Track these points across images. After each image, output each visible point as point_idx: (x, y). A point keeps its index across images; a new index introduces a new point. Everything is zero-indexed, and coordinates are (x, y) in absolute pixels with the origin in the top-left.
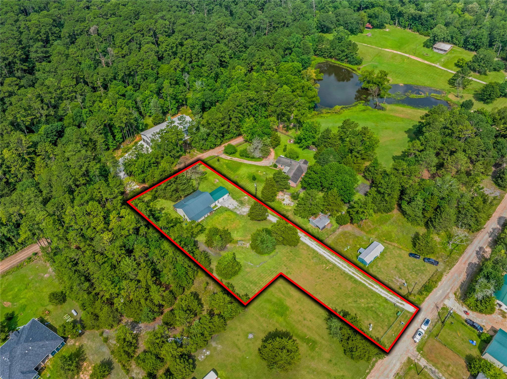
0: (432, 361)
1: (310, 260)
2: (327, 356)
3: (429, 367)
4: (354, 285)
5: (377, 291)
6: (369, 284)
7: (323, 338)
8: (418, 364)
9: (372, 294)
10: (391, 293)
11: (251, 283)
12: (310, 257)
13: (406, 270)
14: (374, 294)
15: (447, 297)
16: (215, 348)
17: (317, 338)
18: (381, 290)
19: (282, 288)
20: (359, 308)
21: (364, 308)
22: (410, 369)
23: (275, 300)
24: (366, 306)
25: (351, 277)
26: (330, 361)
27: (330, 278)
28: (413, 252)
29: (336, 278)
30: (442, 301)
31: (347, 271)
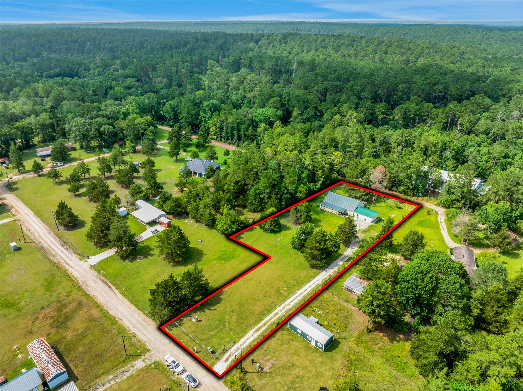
0: (139, 375)
1: (291, 278)
3: (132, 369)
4: (257, 312)
5: (249, 334)
8: (139, 358)
9: (244, 328)
12: (296, 278)
14: (244, 332)
18: (252, 339)
22: (136, 350)
24: (227, 320)
25: (269, 311)
29: (267, 298)
31: (280, 308)
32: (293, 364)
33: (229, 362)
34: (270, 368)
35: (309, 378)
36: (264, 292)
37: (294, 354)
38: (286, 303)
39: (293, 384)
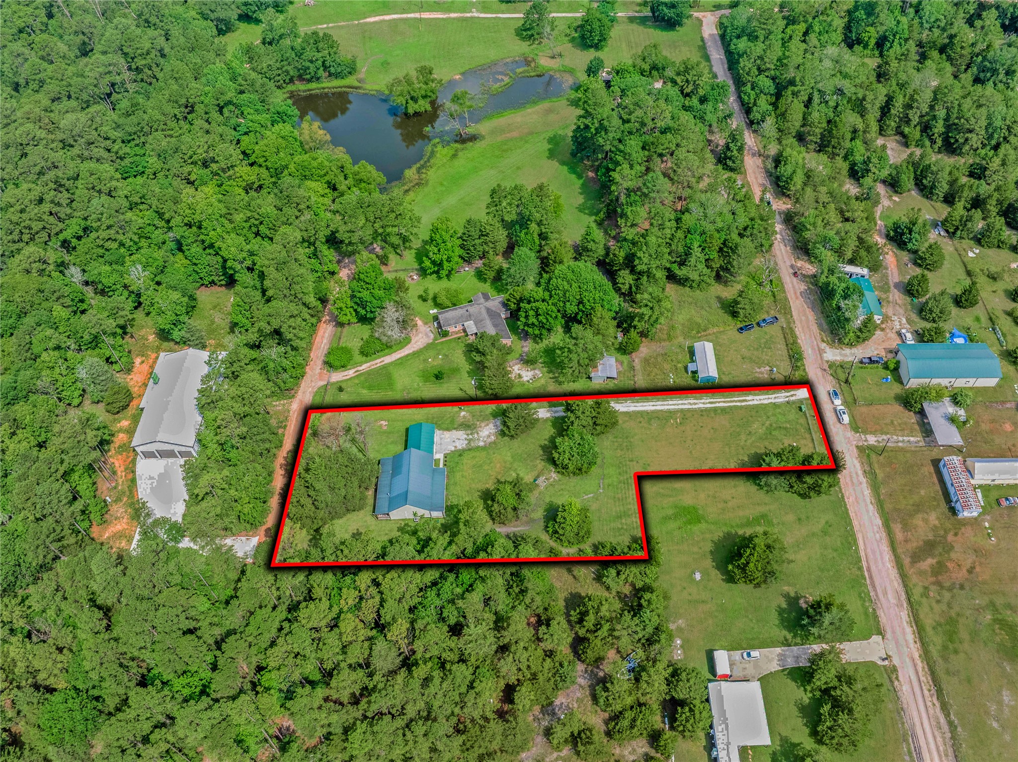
0: (876, 431)
1: (650, 429)
2: (791, 518)
3: (880, 439)
4: (727, 416)
5: (756, 402)
6: (739, 401)
7: (766, 504)
8: (869, 445)
9: (755, 411)
10: (770, 392)
11: (620, 517)
12: (645, 425)
13: (755, 353)
14: (756, 408)
15: (821, 352)
16: (679, 629)
17: (763, 509)
18: (758, 397)
19: (661, 491)
20: (761, 438)
21: (765, 434)
22: (868, 456)
23: (670, 512)
24: (764, 428)
25: (715, 410)
26: (799, 519)
27: (696, 431)
28: (740, 325)
29: (700, 424)
30: (821, 358)
31: (701, 406)
32: (743, 359)
33: (792, 393)
34: (764, 367)
37: (734, 365)
38: (690, 407)
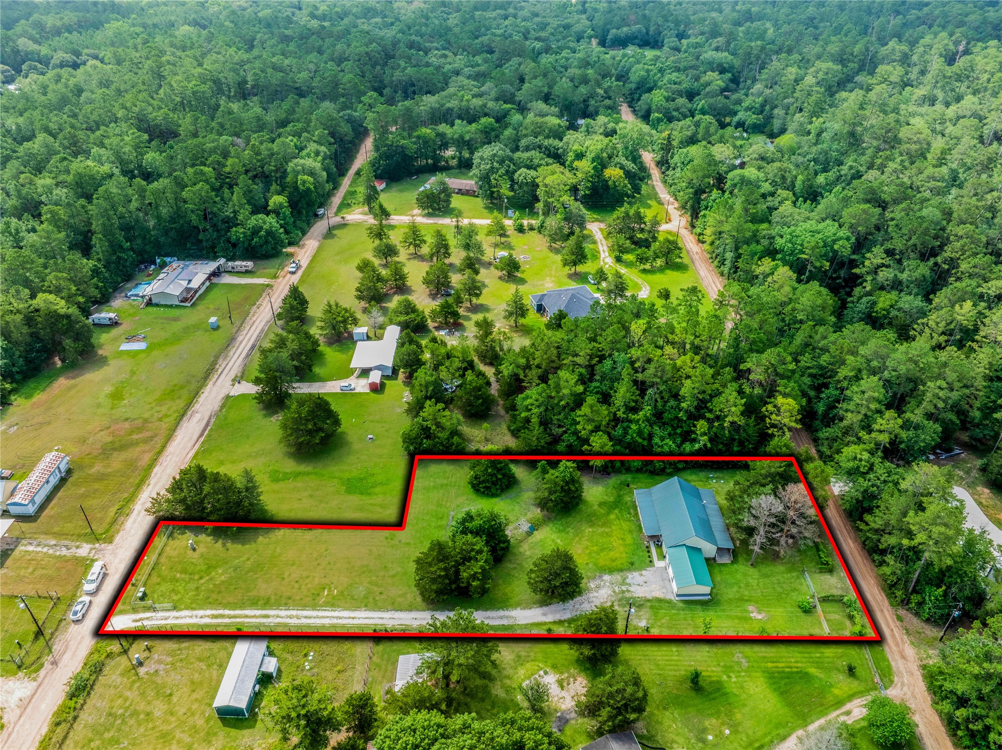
3: (73, 550)
4: (254, 593)
5: (201, 613)
8: (94, 544)
9: (210, 600)
14: (204, 604)
18: (193, 621)
24: (213, 574)
25: (267, 604)
27: (307, 577)
29: (297, 586)
31: (283, 613)
32: (171, 695)
33: (135, 625)
34: (147, 673)
35: (153, 728)
36: (305, 574)
37: (193, 683)
38: (300, 613)
39: (131, 715)
